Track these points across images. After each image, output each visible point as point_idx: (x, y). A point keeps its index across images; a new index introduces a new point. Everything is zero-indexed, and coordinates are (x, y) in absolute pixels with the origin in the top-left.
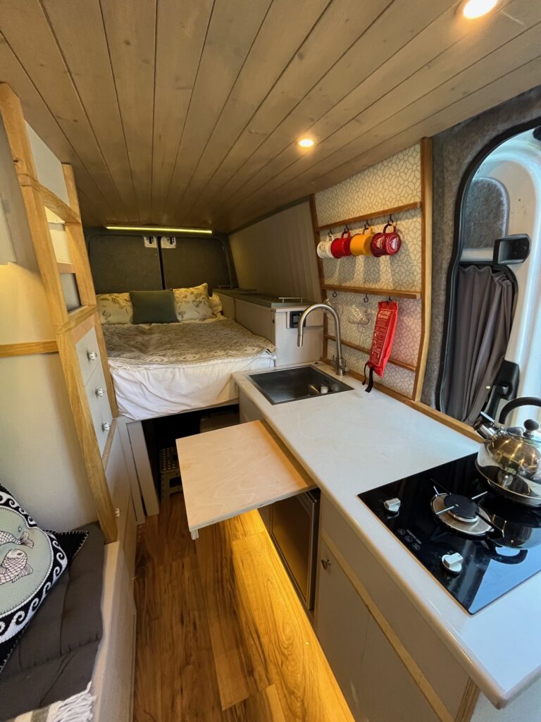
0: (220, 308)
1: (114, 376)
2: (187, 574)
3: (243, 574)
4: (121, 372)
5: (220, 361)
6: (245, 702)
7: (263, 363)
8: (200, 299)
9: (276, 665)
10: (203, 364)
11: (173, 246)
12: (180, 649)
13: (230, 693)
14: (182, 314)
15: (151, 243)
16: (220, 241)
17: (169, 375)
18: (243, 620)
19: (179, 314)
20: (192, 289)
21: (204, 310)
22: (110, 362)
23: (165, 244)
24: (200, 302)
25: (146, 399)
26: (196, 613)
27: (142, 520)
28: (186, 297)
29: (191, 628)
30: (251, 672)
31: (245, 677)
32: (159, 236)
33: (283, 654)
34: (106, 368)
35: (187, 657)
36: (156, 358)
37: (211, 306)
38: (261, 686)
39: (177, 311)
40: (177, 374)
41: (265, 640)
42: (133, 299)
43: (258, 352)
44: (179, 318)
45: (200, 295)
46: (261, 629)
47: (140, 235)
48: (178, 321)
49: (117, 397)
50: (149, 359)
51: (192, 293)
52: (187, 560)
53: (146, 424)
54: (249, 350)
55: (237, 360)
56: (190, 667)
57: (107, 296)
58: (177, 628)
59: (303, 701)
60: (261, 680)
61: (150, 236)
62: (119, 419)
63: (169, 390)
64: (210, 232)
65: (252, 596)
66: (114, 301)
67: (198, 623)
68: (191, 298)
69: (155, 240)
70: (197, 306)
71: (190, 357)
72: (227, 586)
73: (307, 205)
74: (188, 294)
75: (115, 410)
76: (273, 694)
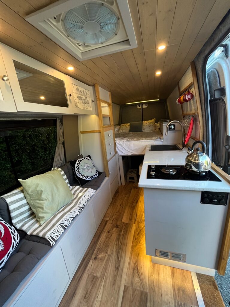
0: (159, 127)
1: (116, 143)
2: (125, 198)
3: (140, 204)
4: (117, 142)
5: (143, 141)
6: (127, 223)
7: (157, 142)
8: (151, 124)
9: (138, 222)
10: (138, 141)
11: (147, 107)
12: (118, 209)
13: (125, 220)
14: (144, 129)
15: (139, 107)
16: (163, 102)
17: (129, 144)
18: (134, 211)
19: (143, 129)
20: (149, 121)
21: (152, 128)
22: (116, 139)
23: (144, 106)
24: (151, 125)
25: (123, 150)
26: (124, 206)
27: (120, 185)
28: (146, 124)
29: (122, 207)
30: (131, 220)
31: (129, 220)
32: (142, 104)
33: (141, 221)
34: (114, 141)
35: (118, 212)
36: (126, 139)
37: (155, 127)
38: (132, 223)
39: (143, 128)
40: (131, 143)
41: (138, 217)
42: (130, 125)
43: (157, 139)
44: (143, 131)
45: (151, 122)
46: (138, 214)
47: (136, 105)
48: (142, 131)
49: (117, 149)
50: (125, 139)
51: (149, 122)
52: (127, 196)
53: (124, 157)
54: (154, 138)
55: (149, 141)
56: (118, 213)
57: (124, 124)
58: (119, 206)
59: (141, 230)
60: (133, 222)
61: (139, 104)
62: (116, 154)
63: (129, 148)
64: (158, 100)
65: (139, 208)
66: (125, 126)
67: (124, 207)
68: (148, 124)
69: (141, 106)
70: (150, 127)
71: (135, 139)
72: (134, 204)
74: (147, 122)
75: (116, 152)
76: (134, 226)
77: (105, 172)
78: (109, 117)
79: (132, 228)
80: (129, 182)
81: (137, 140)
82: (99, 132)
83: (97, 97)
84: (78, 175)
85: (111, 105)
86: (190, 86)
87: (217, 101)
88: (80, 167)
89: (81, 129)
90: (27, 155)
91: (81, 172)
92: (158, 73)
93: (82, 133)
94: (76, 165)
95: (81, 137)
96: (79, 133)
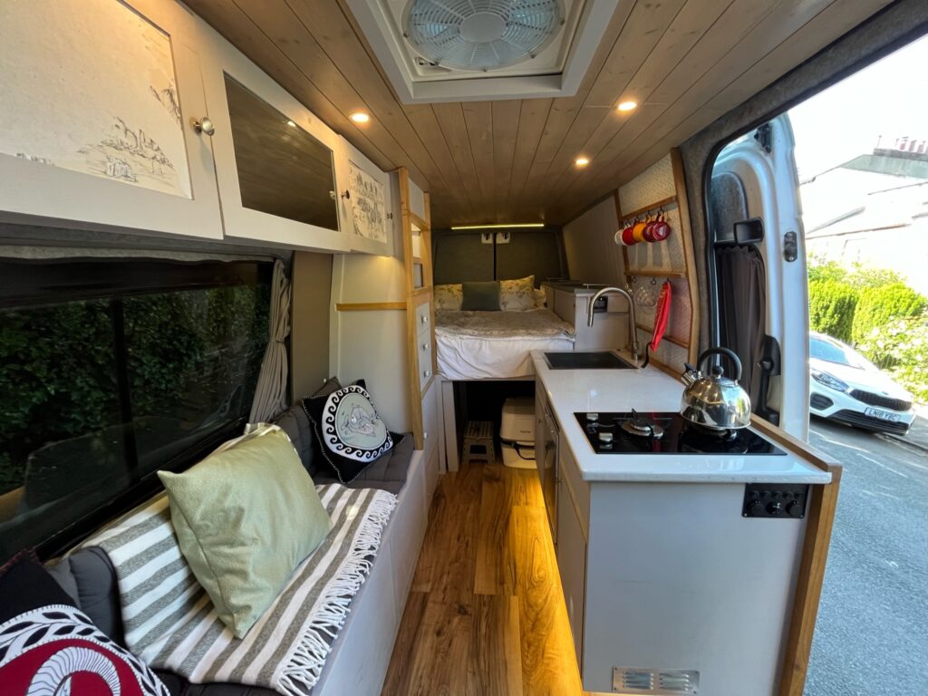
0: (544, 300)
1: (438, 342)
2: (469, 514)
3: (516, 528)
4: (442, 339)
5: (520, 338)
6: (491, 596)
7: (561, 344)
8: (524, 290)
9: (524, 587)
10: (505, 339)
11: (507, 241)
12: (453, 553)
13: (482, 585)
14: (504, 304)
15: (487, 239)
16: (552, 234)
17: (477, 345)
18: (506, 553)
19: (503, 303)
20: (518, 281)
21: (527, 301)
22: (436, 331)
23: (501, 240)
24: (524, 293)
25: (460, 366)
26: (470, 539)
27: (443, 471)
28: (511, 288)
29: (465, 545)
30: (502, 583)
31: (496, 584)
32: (495, 232)
33: (532, 584)
34: (433, 335)
35: (456, 560)
36: (470, 331)
37: (535, 298)
38: (506, 593)
39: (501, 301)
40: (484, 346)
41: (520, 571)
42: (465, 289)
43: (557, 334)
44: (502, 307)
45: (525, 286)
46: (519, 564)
47: (478, 232)
48: (500, 310)
49: (438, 360)
50: (464, 331)
51: (517, 284)
52: (472, 507)
53: (457, 385)
54: (549, 331)
55: (536, 338)
56: (458, 564)
57: (444, 286)
58: (454, 541)
59: (538, 614)
60: (508, 590)
61: (487, 232)
62: (437, 376)
63: (476, 358)
64: (542, 225)
65: (518, 544)
66: (449, 290)
67: (470, 543)
68: (515, 289)
69: (491, 236)
70: (520, 297)
71: (495, 332)
72: (500, 531)
73: (612, 199)
74: (513, 285)
75: (435, 369)
76: (515, 603)
77: (412, 434)
78: (421, 265)
79: (509, 609)
80: (472, 461)
81: (503, 336)
82: (403, 308)
83: (404, 206)
84: (333, 448)
85: (428, 230)
86: (662, 206)
87: (732, 250)
88: (340, 420)
89: (339, 295)
90: (90, 374)
91: (341, 434)
92: (582, 162)
93: (341, 307)
94: (326, 414)
95: (338, 320)
96: (333, 308)
